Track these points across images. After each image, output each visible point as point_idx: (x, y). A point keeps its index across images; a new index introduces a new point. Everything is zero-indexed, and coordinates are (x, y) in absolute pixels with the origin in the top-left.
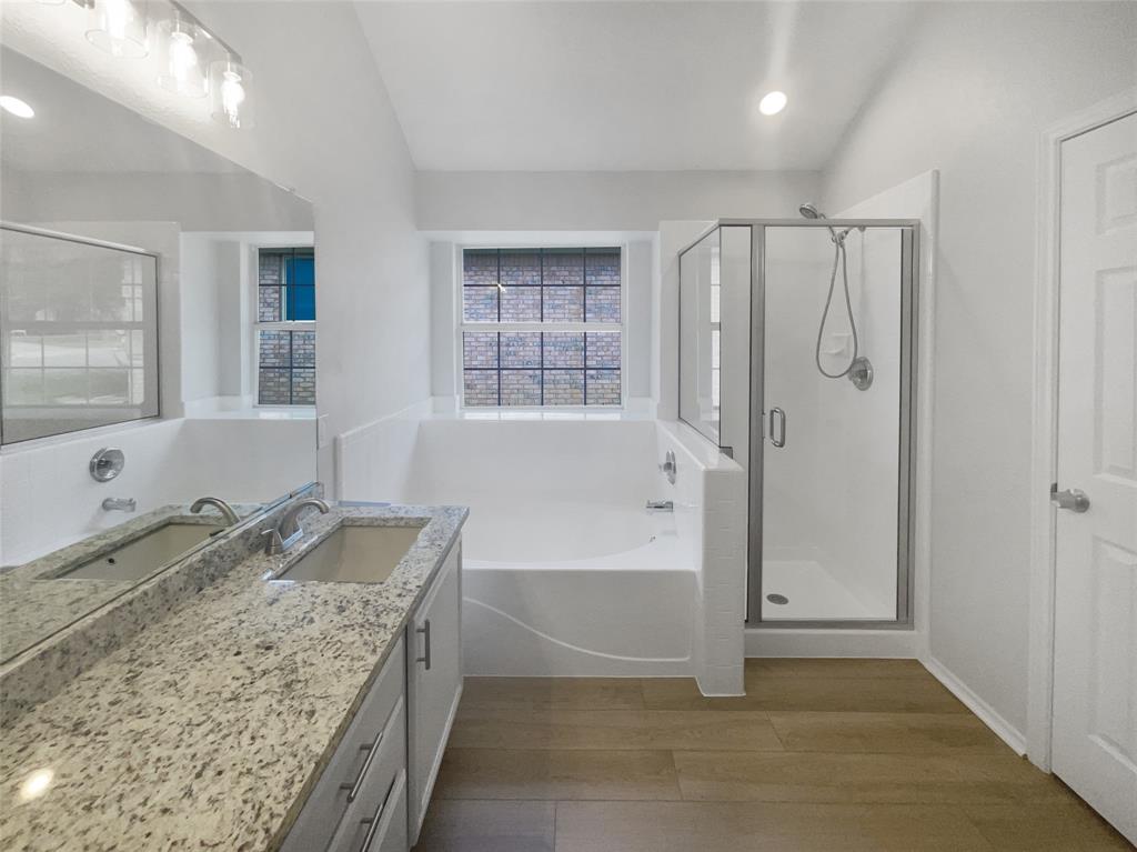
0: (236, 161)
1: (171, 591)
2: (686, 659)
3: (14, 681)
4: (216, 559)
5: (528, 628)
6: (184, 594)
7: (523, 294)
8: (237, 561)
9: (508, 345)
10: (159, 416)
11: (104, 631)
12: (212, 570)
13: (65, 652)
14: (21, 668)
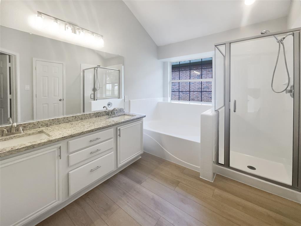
0: (106, 52)
1: (91, 115)
2: (199, 167)
3: (69, 118)
4: (99, 113)
5: (162, 147)
6: (93, 117)
7: (208, 74)
8: (103, 115)
9: (204, 89)
10: (119, 98)
11: (81, 117)
12: (98, 115)
13: (75, 117)
14: (70, 117)
